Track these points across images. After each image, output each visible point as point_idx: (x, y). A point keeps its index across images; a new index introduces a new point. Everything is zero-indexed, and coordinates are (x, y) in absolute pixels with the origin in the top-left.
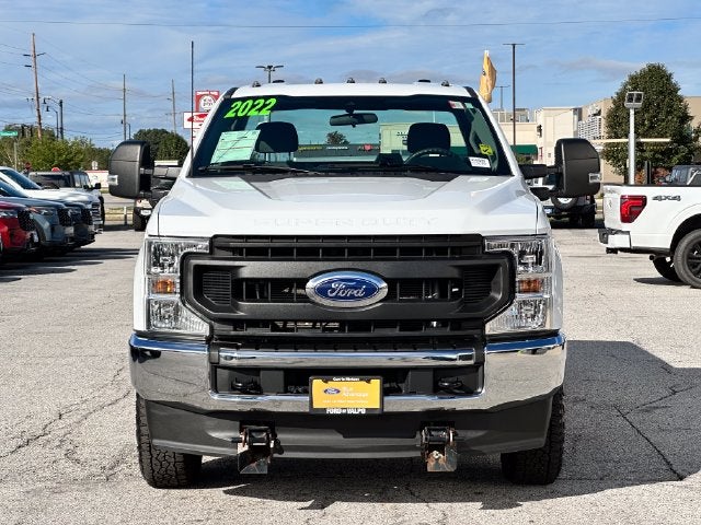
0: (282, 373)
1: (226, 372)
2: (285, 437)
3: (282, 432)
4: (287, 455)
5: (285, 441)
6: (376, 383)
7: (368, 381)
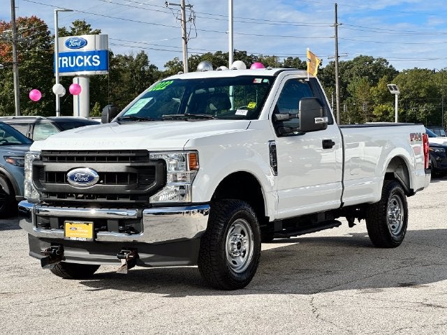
0: (57, 219)
1: (41, 218)
2: (67, 253)
3: (67, 249)
4: (67, 261)
5: (68, 254)
6: (91, 225)
7: (88, 224)
